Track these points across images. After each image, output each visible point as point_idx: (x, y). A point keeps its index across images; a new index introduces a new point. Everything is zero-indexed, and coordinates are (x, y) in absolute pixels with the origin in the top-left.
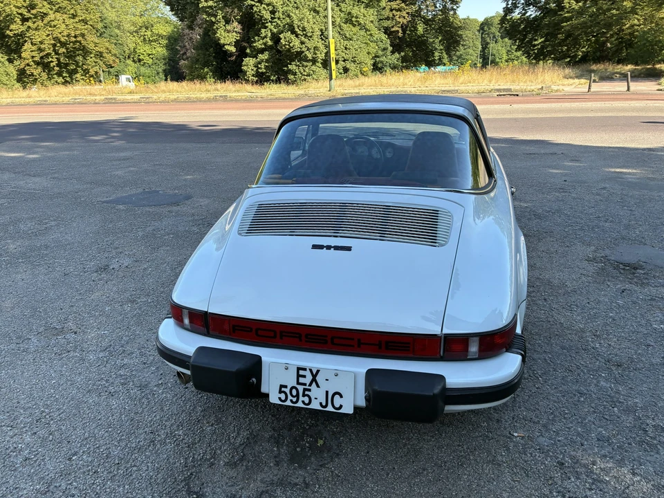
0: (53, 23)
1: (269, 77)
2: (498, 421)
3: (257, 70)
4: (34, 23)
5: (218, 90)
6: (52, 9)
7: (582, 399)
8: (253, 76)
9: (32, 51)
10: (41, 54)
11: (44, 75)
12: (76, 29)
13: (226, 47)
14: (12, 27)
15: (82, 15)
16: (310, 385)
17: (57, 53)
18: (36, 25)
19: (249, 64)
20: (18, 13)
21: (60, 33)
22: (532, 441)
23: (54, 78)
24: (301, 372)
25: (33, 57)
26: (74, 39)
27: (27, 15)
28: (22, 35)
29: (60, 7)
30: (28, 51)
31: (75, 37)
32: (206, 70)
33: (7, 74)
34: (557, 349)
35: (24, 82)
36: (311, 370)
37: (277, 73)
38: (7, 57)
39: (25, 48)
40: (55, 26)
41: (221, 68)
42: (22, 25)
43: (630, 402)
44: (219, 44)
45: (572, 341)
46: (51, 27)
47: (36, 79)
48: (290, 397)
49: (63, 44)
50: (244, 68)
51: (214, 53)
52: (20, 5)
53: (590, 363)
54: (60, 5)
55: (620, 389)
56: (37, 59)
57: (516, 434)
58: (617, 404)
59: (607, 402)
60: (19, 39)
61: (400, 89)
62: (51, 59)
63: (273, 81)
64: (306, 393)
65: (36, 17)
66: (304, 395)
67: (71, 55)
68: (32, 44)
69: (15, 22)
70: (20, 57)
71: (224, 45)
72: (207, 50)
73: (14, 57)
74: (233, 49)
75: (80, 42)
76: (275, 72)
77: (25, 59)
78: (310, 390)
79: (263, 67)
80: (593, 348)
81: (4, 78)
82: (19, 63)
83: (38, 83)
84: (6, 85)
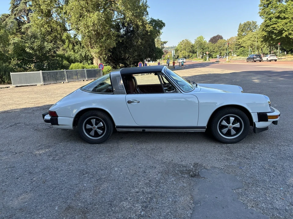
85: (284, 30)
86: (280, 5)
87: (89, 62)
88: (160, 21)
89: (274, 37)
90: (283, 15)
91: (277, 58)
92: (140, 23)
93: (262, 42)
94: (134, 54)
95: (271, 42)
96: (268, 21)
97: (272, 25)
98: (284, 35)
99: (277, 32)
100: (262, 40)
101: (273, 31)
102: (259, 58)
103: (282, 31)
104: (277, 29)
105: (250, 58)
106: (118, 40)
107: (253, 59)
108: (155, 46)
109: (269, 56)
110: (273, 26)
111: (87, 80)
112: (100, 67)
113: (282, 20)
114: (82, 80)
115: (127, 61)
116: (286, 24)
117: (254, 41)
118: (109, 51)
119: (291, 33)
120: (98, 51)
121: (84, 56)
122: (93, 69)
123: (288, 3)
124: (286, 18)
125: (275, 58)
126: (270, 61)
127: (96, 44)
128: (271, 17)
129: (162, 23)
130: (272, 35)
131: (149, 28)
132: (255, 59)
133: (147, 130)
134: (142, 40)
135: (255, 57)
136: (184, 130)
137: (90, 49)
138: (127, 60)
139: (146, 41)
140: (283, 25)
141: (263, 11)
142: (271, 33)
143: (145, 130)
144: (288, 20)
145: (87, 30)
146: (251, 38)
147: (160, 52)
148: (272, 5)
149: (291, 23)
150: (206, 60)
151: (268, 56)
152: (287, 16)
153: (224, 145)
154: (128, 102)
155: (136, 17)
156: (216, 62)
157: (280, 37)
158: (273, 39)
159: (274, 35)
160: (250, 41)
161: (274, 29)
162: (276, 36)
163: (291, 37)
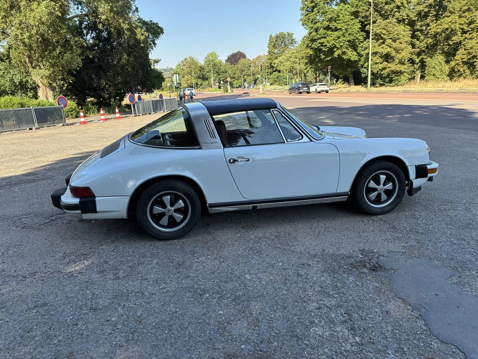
4: (470, 34)
9: (463, 55)
10: (469, 57)
11: (468, 72)
14: (454, 38)
18: (471, 35)
20: (460, 28)
23: (475, 74)
25: (462, 59)
27: (466, 29)
28: (459, 44)
30: (461, 55)
33: (441, 71)
35: (453, 76)
38: (445, 59)
39: (458, 52)
42: (462, 36)
52: (463, 22)
56: (465, 60)
60: (458, 47)
62: (475, 60)
65: (473, 29)
68: (465, 50)
69: (457, 35)
70: (454, 59)
73: (451, 59)
77: (456, 60)
81: (438, 74)
82: (453, 63)
83: (462, 77)
84: (438, 78)
85: (335, 47)
86: (330, 10)
87: (30, 94)
88: (154, 24)
89: (323, 57)
90: (333, 24)
91: (328, 89)
92: (125, 26)
93: (306, 64)
94: (115, 80)
95: (319, 65)
96: (313, 33)
97: (320, 39)
98: (336, 55)
99: (326, 50)
100: (307, 61)
101: (322, 48)
102: (306, 89)
103: (333, 48)
104: (326, 45)
105: (293, 88)
106: (85, 54)
107: (299, 90)
108: (151, 67)
109: (318, 86)
110: (321, 41)
111: (37, 129)
112: (60, 103)
113: (332, 31)
114: (28, 129)
115: (104, 92)
116: (339, 38)
117: (294, 62)
118: (70, 73)
119: (345, 51)
120: (47, 73)
121: (17, 84)
122: (41, 107)
123: (340, 7)
124: (339, 29)
125: (326, 88)
126: (319, 92)
127: (42, 61)
128: (318, 27)
129: (159, 27)
130: (320, 54)
131: (142, 34)
132: (301, 89)
133: (260, 206)
134: (128, 55)
135: (301, 86)
136: (310, 202)
137: (31, 69)
138: (103, 90)
139: (136, 58)
140: (334, 40)
141: (307, 17)
142: (318, 50)
143: (256, 207)
144: (341, 33)
145: (28, 34)
146: (290, 57)
147: (158, 77)
148: (319, 9)
149: (345, 37)
150: (227, 91)
151: (317, 85)
152: (339, 27)
153: (375, 218)
154: (229, 161)
155: (117, 13)
156: (244, 94)
157: (330, 58)
158: (321, 61)
159: (323, 55)
160: (290, 63)
161: (322, 46)
162: (325, 57)
163: (345, 57)
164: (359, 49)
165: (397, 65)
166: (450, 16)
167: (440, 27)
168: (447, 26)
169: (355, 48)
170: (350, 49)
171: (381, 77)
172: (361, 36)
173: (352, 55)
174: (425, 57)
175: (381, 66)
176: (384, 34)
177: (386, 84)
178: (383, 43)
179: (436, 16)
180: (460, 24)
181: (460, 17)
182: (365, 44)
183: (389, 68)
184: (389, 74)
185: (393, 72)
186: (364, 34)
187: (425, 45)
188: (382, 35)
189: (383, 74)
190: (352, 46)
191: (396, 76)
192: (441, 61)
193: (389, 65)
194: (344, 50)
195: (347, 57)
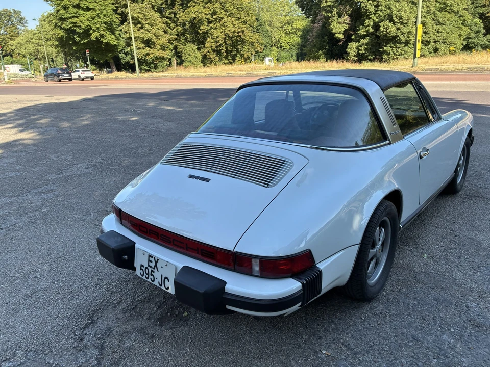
0: (225, 24)
1: (367, 57)
2: (320, 338)
3: (358, 51)
4: (215, 24)
5: (324, 67)
6: (226, 15)
7: (411, 344)
8: (354, 56)
9: (211, 43)
10: (217, 45)
11: (217, 58)
12: (239, 27)
13: (337, 35)
14: (202, 27)
15: (244, 18)
16: (154, 269)
17: (226, 44)
18: (215, 25)
19: (352, 48)
20: (206, 18)
21: (229, 31)
22: (333, 361)
23: (222, 60)
24: (151, 259)
25: (212, 47)
26: (237, 34)
27: (211, 19)
28: (207, 32)
29: (231, 13)
30: (209, 42)
31: (238, 33)
32: (320, 52)
33: (196, 58)
34: (430, 299)
35: (205, 63)
36: (154, 258)
37: (374, 53)
38: (197, 47)
39: (208, 41)
40: (227, 26)
41: (332, 51)
42: (208, 26)
43: (456, 359)
44: (332, 33)
45: (451, 296)
46: (224, 27)
47: (212, 61)
48: (145, 274)
49: (230, 38)
50: (348, 50)
51: (328, 40)
52: (207, 13)
53: (450, 318)
54: (231, 12)
55: (458, 346)
56: (214, 48)
57: (324, 352)
58: (442, 357)
59: (433, 352)
60: (205, 35)
61: (481, 65)
62: (222, 48)
63: (370, 60)
64: (152, 273)
65: (216, 20)
66: (152, 275)
67: (234, 45)
68: (212, 38)
69: (204, 24)
70: (204, 46)
71: (335, 33)
72: (323, 38)
73: (201, 47)
74: (341, 36)
75: (240, 36)
76: (373, 52)
77: (207, 48)
78: (154, 272)
79: (363, 49)
80: (467, 306)
81: (194, 60)
82: (203, 51)
83: (213, 63)
84: (195, 64)
85: (91, 28)
89: (77, 39)
90: (84, 3)
91: (93, 75)
93: (57, 46)
95: (74, 48)
96: (61, 11)
97: (71, 18)
98: (93, 37)
99: (81, 31)
100: (57, 43)
101: (75, 28)
102: (68, 75)
103: (88, 30)
104: (80, 26)
105: (50, 75)
107: (58, 77)
109: (80, 71)
110: (74, 20)
113: (84, 11)
116: (93, 19)
117: (38, 44)
119: (103, 34)
124: (91, 9)
125: (91, 74)
126: (83, 80)
128: (67, 5)
130: (74, 35)
132: (62, 76)
135: (60, 72)
140: (88, 20)
142: (68, 31)
144: (94, 13)
146: (32, 39)
149: (100, 18)
151: (78, 71)
152: (91, 6)
157: (87, 41)
158: (75, 43)
159: (77, 37)
160: (33, 45)
161: (76, 26)
162: (80, 39)
163: (104, 41)
164: (117, 33)
165: (158, 51)
166: (194, 6)
167: (188, 16)
168: (194, 16)
169: (113, 32)
170: (108, 32)
171: (146, 62)
172: (116, 19)
173: (110, 38)
174: (178, 44)
175: (144, 52)
176: (141, 19)
177: (152, 70)
178: (142, 28)
179: (182, 5)
180: (205, 14)
181: (204, 7)
182: (124, 27)
183: (153, 53)
184: (153, 60)
185: (156, 58)
186: (119, 17)
187: (177, 33)
188: (140, 20)
189: (147, 60)
190: (109, 29)
191: (160, 62)
192: (194, 48)
193: (152, 51)
194: (102, 32)
195: (106, 41)
